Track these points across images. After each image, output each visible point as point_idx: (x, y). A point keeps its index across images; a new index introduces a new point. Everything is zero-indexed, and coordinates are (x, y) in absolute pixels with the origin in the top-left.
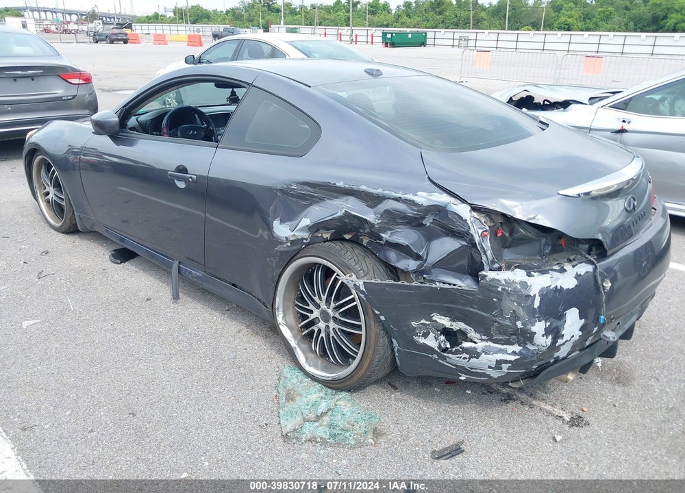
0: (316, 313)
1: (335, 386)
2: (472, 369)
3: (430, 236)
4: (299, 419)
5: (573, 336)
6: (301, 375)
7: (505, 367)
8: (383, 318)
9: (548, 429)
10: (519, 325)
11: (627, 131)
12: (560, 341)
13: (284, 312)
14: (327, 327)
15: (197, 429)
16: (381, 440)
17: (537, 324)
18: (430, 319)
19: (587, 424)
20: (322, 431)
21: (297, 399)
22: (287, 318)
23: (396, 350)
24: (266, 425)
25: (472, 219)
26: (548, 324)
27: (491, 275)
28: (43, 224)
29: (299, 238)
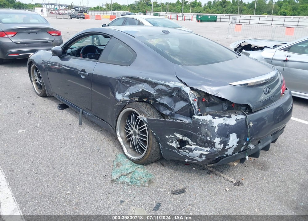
0: (132, 132)
1: (137, 162)
2: (190, 157)
3: (175, 101)
4: (119, 174)
5: (233, 145)
6: (124, 157)
7: (204, 157)
8: (155, 134)
9: (225, 186)
10: (208, 138)
11: (288, 61)
12: (227, 147)
13: (120, 131)
14: (136, 138)
15: (77, 176)
16: (152, 185)
17: (216, 139)
18: (173, 135)
19: (243, 185)
20: (128, 180)
21: (121, 166)
22: (121, 134)
23: (161, 148)
24: (106, 176)
25: (190, 93)
26: (221, 139)
27: (197, 117)
28: (34, 93)
29: (125, 100)
